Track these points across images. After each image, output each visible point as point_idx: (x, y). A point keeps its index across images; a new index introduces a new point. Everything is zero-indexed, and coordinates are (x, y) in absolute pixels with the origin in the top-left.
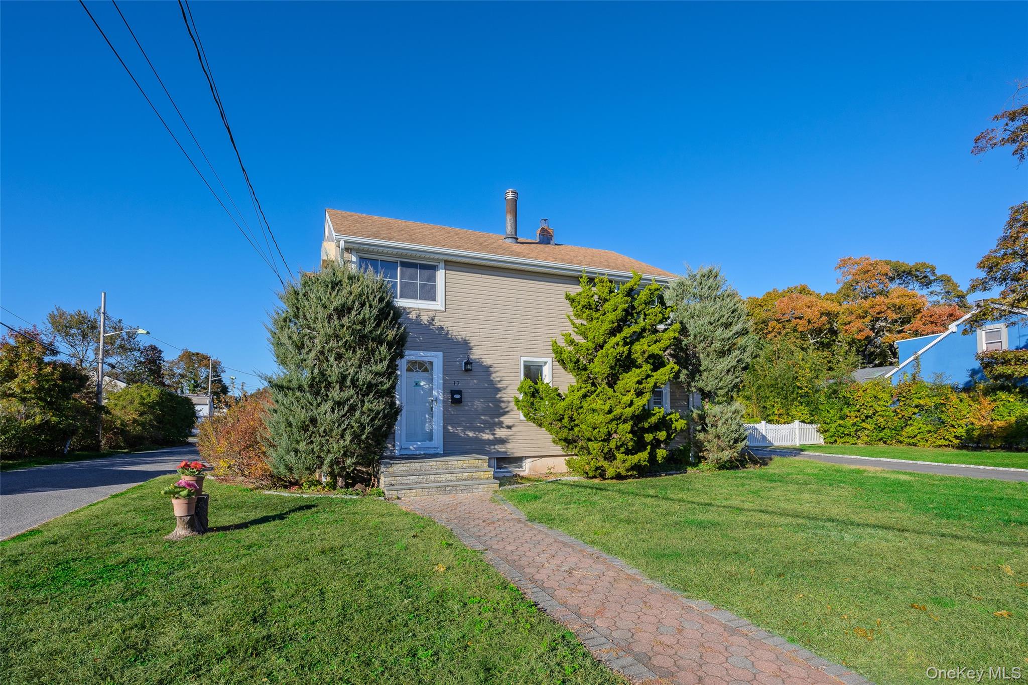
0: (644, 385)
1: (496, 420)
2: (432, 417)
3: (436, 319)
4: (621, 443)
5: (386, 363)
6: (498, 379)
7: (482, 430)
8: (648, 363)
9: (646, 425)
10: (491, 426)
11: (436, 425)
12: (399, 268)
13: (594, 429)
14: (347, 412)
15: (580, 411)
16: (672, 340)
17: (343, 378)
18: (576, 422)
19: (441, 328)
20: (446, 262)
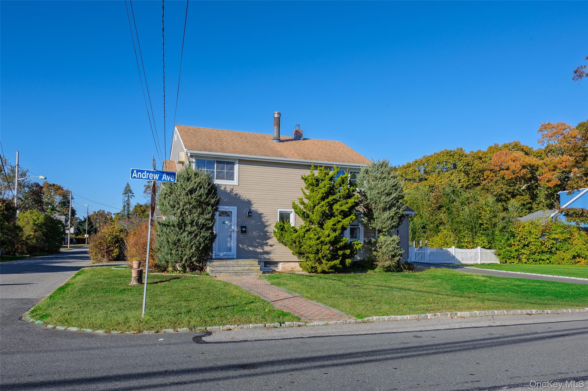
0: (336, 226)
1: (265, 242)
2: (231, 239)
3: (234, 190)
4: (324, 255)
5: (210, 215)
6: (266, 220)
7: (257, 247)
8: (341, 215)
9: (338, 246)
10: (262, 245)
11: (233, 244)
12: (216, 164)
13: (310, 247)
14: (194, 236)
15: (304, 238)
16: (353, 203)
17: (193, 221)
18: (302, 244)
19: (237, 194)
20: (239, 160)
